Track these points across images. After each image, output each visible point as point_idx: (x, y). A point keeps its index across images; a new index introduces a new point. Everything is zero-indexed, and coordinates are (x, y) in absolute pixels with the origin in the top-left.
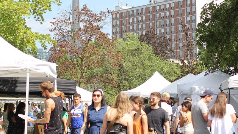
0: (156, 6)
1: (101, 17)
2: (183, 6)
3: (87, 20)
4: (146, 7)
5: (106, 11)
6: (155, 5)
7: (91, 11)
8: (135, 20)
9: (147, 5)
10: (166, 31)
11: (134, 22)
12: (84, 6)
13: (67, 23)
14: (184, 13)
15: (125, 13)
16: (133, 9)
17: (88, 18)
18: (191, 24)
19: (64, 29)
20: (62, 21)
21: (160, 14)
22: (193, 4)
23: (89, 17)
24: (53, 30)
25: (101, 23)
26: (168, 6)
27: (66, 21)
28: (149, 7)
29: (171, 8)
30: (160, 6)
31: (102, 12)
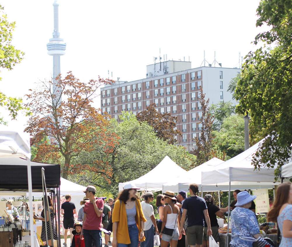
0: (154, 81)
1: (90, 88)
2: (187, 80)
3: (73, 92)
4: (141, 82)
5: (98, 79)
6: (152, 79)
7: (78, 80)
8: (129, 97)
9: (144, 79)
10: (166, 110)
11: (127, 100)
12: (68, 73)
13: (47, 96)
14: (188, 89)
15: (117, 89)
16: (126, 85)
17: (74, 89)
18: (197, 102)
19: (43, 103)
20: (40, 93)
21: (159, 91)
22: (199, 78)
23: (74, 87)
24: (28, 104)
25: (90, 94)
26: (168, 80)
27: (45, 93)
28: (146, 82)
29: (173, 83)
30: (159, 81)
31: (92, 81)
